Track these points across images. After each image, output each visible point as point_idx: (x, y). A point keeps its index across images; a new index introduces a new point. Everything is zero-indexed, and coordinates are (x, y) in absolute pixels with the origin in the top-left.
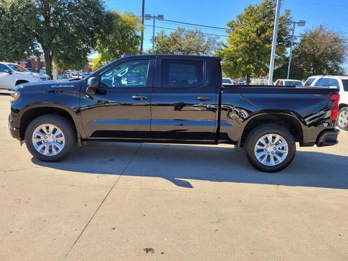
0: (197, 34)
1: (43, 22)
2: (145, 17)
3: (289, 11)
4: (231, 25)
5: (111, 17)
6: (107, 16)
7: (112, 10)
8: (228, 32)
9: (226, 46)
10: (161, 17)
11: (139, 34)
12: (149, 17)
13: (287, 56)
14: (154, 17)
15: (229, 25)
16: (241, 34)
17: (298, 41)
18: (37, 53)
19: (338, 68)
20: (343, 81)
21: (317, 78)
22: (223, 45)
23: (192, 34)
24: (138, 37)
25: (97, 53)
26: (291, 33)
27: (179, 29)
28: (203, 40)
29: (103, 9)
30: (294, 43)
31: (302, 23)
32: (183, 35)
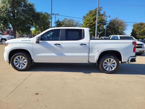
0: (72, 21)
1: (12, 16)
2: (52, 14)
3: (105, 12)
4: (84, 17)
6: (37, 14)
7: (39, 12)
8: (83, 20)
9: (82, 25)
10: (58, 14)
11: (50, 20)
12: (54, 14)
13: (105, 28)
14: (55, 14)
16: (88, 20)
17: (108, 23)
18: (10, 28)
19: (123, 33)
20: (120, 37)
21: (112, 36)
23: (70, 21)
24: (50, 22)
25: (34, 28)
26: (106, 20)
27: (65, 19)
28: (74, 23)
29: (36, 11)
30: (107, 24)
31: (110, 16)
32: (66, 21)
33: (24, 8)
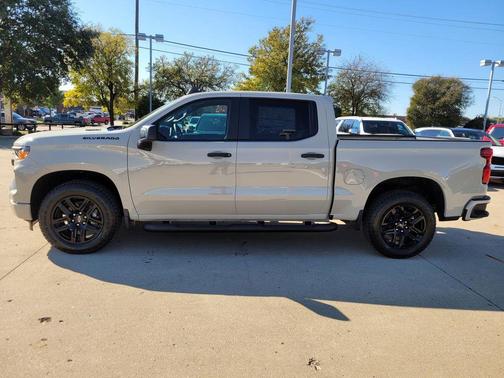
0: (210, 62)
2: (139, 36)
3: (322, 37)
4: (253, 51)
5: (88, 35)
6: (82, 32)
7: (89, 25)
8: (250, 60)
9: (248, 79)
10: (159, 38)
11: (132, 59)
12: (144, 37)
13: (321, 92)
14: (151, 37)
15: (250, 52)
16: (265, 63)
20: (364, 122)
22: (245, 76)
23: (204, 62)
24: (131, 63)
25: (69, 83)
26: (325, 64)
27: (186, 55)
28: (218, 70)
29: (76, 23)
30: (329, 76)
31: (338, 53)
32: (191, 63)
33: (30, 11)
